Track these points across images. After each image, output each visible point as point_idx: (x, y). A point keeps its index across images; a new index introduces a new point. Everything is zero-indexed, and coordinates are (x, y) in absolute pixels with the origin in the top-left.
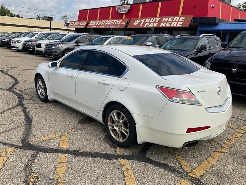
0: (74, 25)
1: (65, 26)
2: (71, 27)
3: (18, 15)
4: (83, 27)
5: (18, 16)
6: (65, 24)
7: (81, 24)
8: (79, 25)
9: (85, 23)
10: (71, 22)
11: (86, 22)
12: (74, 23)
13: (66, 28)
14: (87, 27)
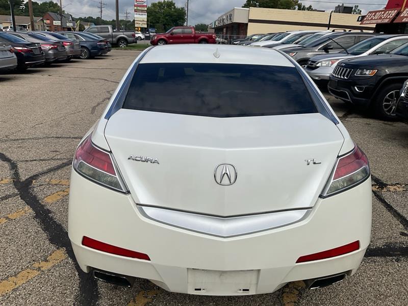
0: (372, 19)
1: (358, 21)
2: (367, 22)
3: (311, 6)
4: (386, 21)
5: (310, 9)
6: (359, 17)
7: (385, 15)
8: (381, 18)
9: (393, 13)
10: (370, 12)
11: (396, 11)
12: (374, 15)
13: (358, 24)
14: (394, 22)
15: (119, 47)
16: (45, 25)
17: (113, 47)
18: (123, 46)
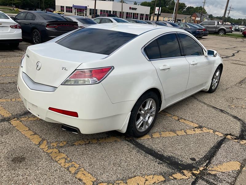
15: (219, 34)
16: (191, 20)
17: (209, 34)
18: (221, 34)
